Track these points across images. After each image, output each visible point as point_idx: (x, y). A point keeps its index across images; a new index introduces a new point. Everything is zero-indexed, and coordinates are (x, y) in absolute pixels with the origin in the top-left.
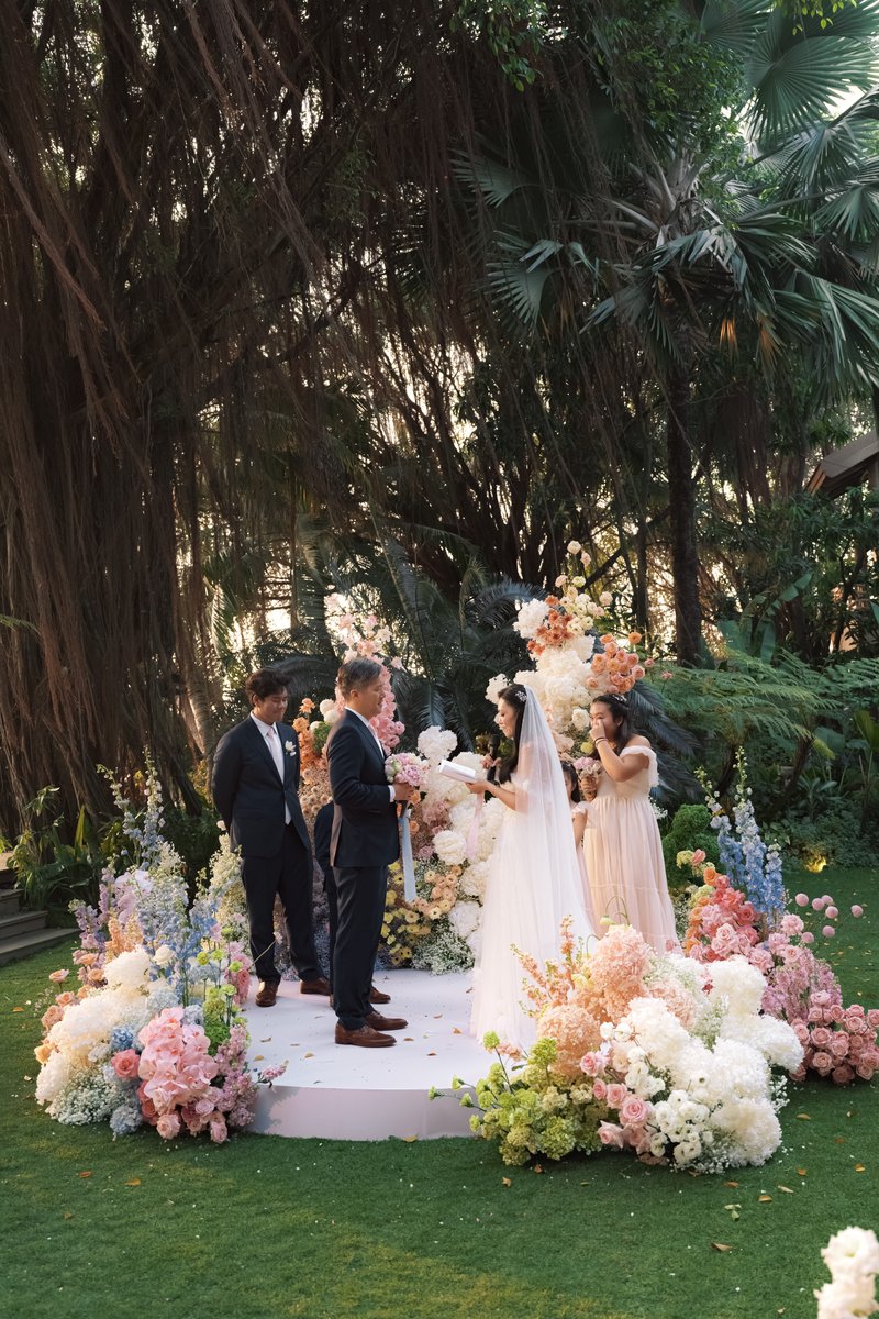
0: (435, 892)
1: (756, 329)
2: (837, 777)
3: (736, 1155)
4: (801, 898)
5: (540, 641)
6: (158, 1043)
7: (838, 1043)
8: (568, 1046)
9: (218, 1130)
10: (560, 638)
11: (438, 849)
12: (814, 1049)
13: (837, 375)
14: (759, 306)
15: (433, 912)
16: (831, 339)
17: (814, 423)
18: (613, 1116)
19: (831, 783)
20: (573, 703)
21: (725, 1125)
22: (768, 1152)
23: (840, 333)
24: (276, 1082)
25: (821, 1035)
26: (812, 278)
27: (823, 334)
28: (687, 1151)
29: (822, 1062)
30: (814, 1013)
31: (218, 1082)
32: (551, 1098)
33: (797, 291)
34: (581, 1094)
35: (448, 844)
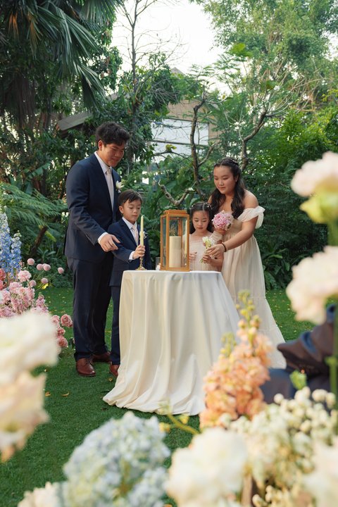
1: (27, 23)
2: (55, 250)
13: (67, 61)
14: (29, 9)
16: (64, 40)
19: (53, 252)
23: (69, 40)
26: (56, 8)
27: (61, 38)
33: (49, 9)
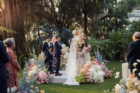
0: (64, 62)
2: (103, 53)
3: (100, 82)
4: (104, 60)
5: (75, 35)
6: (41, 74)
7: (108, 74)
8: (84, 72)
9: (48, 82)
10: (77, 34)
11: (64, 57)
12: (105, 75)
15: (64, 64)
17: (100, 11)
18: (88, 79)
20: (79, 42)
21: (99, 79)
22: (102, 82)
24: (53, 78)
25: (106, 73)
28: (96, 81)
29: (106, 76)
30: (106, 71)
31: (47, 78)
32: (82, 77)
34: (85, 77)
35: (65, 57)
